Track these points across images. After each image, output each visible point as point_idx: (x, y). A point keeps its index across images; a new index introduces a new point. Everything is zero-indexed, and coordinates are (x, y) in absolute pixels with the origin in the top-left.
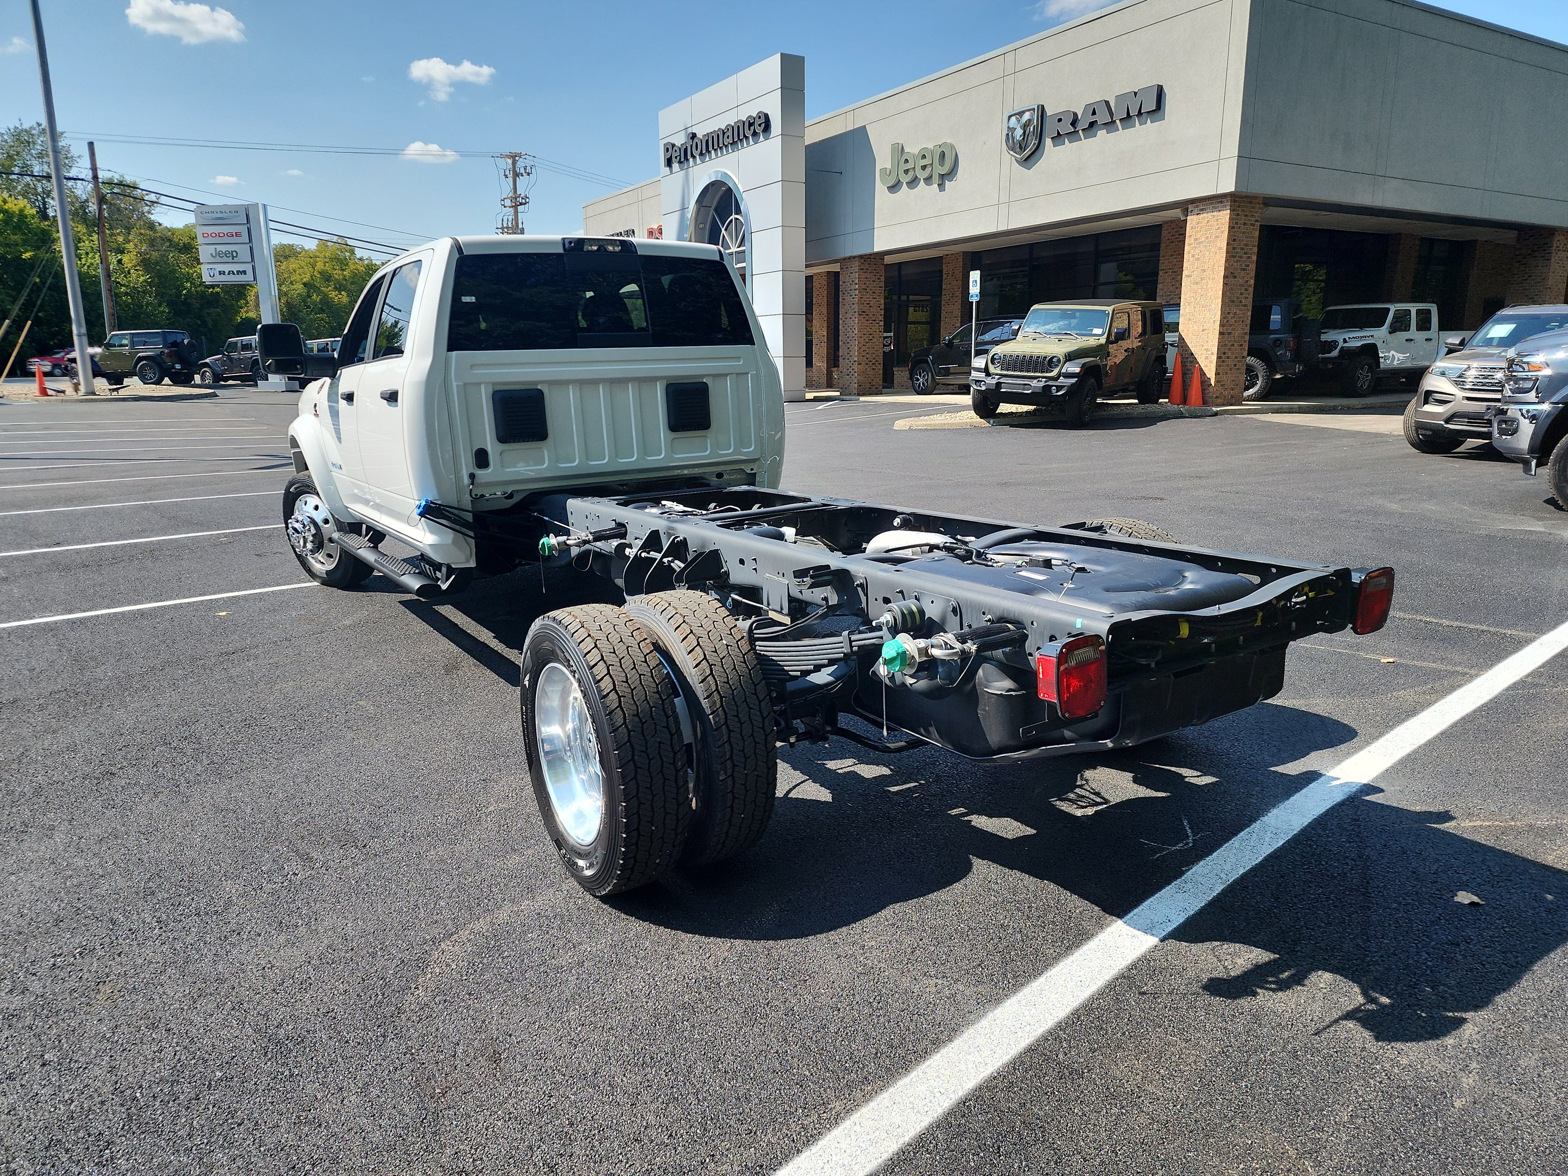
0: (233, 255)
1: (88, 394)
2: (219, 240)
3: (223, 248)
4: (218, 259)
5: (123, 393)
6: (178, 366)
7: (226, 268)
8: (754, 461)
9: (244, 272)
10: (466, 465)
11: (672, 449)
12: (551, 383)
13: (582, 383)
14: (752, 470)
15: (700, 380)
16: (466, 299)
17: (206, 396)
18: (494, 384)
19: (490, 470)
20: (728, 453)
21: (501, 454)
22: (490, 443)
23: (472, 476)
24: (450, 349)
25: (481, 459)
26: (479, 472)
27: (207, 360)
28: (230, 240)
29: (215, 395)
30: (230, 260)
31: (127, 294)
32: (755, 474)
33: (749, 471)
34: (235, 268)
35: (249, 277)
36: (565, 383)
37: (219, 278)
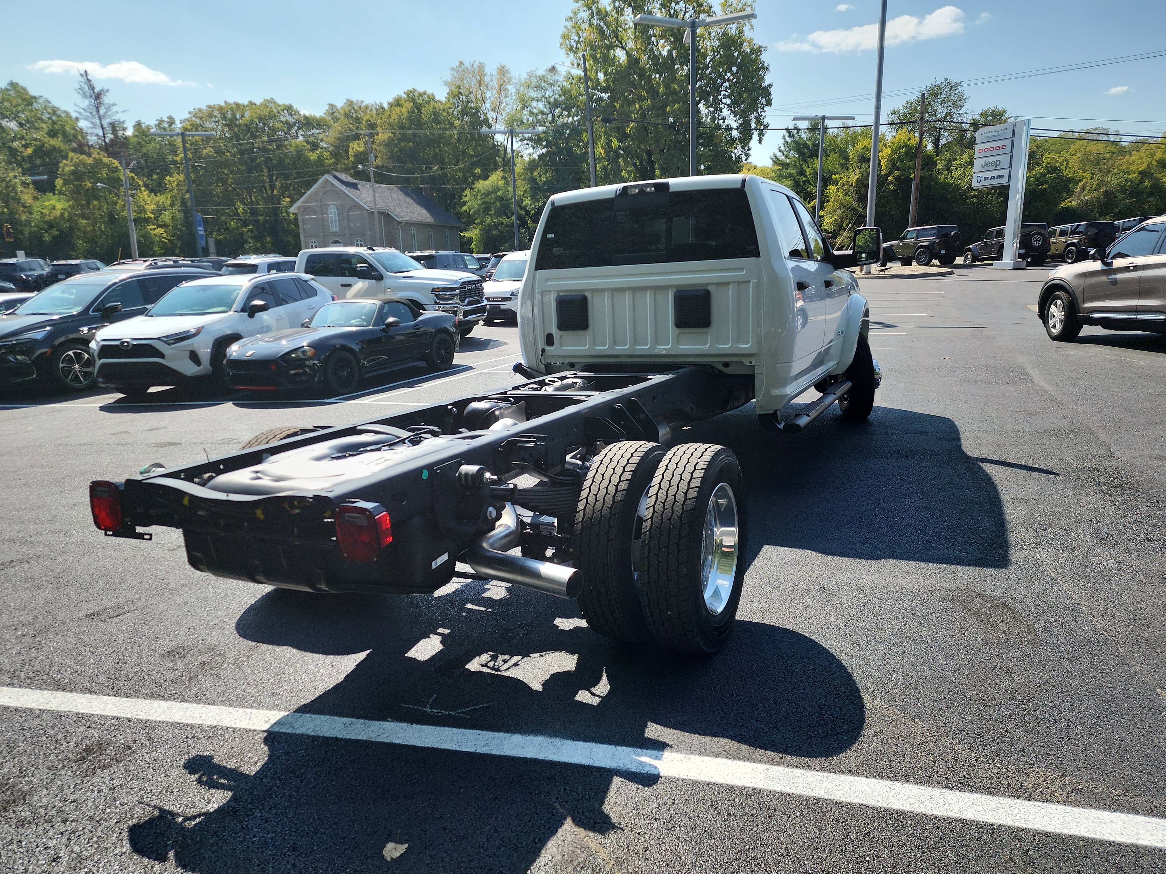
0: (997, 164)
1: (866, 273)
2: (989, 153)
3: (990, 160)
4: (986, 168)
5: (887, 272)
6: (943, 252)
7: (989, 175)
8: (751, 355)
9: (1002, 176)
10: (541, 343)
11: (678, 342)
12: (593, 291)
13: (614, 291)
14: (751, 362)
15: (705, 288)
16: (549, 236)
17: (942, 274)
18: (559, 291)
19: (554, 347)
20: (724, 347)
21: (561, 337)
22: (554, 330)
23: (543, 351)
24: (537, 269)
25: (550, 340)
26: (548, 348)
27: (971, 246)
28: (996, 152)
29: (952, 273)
30: (994, 168)
31: (975, 196)
32: (754, 366)
33: (748, 364)
34: (996, 174)
35: (1005, 181)
36: (602, 291)
37: (984, 183)
